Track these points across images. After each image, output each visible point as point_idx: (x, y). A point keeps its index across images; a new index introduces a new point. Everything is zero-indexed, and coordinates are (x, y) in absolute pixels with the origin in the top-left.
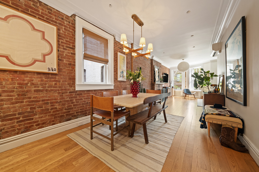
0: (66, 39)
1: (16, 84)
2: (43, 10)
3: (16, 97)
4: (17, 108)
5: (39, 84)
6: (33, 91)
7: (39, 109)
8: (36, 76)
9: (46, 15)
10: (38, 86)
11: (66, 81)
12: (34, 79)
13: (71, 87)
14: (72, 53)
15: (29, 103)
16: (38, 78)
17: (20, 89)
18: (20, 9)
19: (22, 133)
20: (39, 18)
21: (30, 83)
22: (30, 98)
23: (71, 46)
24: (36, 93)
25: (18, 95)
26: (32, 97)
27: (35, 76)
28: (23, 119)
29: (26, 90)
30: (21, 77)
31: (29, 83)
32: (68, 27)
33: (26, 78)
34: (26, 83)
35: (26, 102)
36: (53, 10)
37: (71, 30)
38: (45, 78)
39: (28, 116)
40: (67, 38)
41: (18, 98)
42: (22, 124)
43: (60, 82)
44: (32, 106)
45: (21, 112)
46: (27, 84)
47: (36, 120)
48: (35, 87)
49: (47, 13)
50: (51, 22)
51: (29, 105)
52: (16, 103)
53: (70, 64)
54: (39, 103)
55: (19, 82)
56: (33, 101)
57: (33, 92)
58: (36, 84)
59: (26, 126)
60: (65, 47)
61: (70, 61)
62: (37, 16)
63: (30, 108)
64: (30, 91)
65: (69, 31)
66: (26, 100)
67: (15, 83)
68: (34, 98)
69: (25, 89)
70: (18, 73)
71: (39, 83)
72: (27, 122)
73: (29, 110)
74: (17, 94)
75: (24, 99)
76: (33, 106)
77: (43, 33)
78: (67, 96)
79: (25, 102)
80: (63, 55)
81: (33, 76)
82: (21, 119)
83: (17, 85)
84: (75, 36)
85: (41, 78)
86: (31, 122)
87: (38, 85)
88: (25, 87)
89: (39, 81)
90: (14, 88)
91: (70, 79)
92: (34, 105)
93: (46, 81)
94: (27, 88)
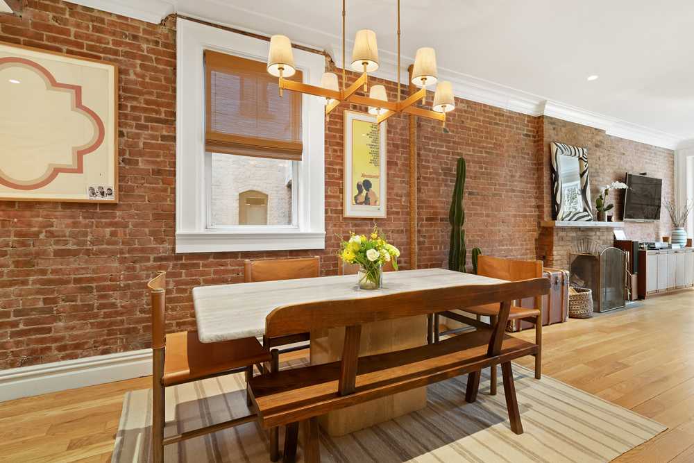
0: (147, 97)
1: (12, 234)
2: (78, 26)
3: (12, 267)
4: (13, 297)
5: (67, 234)
6: (52, 254)
7: (67, 303)
8: (60, 212)
9: (88, 37)
10: (65, 240)
11: (144, 225)
12: (54, 220)
13: (163, 241)
14: (163, 138)
15: (42, 287)
16: (64, 217)
17: (21, 249)
18: (22, 39)
19: (23, 364)
20: (70, 53)
21: (44, 231)
22: (43, 272)
23: (163, 116)
24: (59, 260)
25: (17, 264)
26: (50, 268)
27: (57, 213)
28: (25, 328)
29: (34, 252)
30: (23, 217)
31: (42, 232)
32: (154, 57)
33: (36, 219)
34: (34, 231)
35: (34, 282)
36: (106, 18)
37: (161, 67)
38: (84, 218)
39: (37, 322)
40: (151, 94)
41: (14, 271)
42: (22, 342)
43: (125, 227)
44: (48, 294)
45: (21, 308)
46: (37, 234)
47: (58, 334)
48: (57, 243)
49: (90, 32)
50: (102, 55)
51: (42, 291)
52: (12, 284)
53: (158, 172)
54: (66, 288)
55: (18, 229)
56: (50, 282)
57: (52, 257)
58: (60, 234)
59: (32, 349)
60: (143, 122)
61: (157, 162)
62: (65, 48)
63: (44, 299)
64: (44, 252)
65: (156, 70)
66: (35, 277)
67: (10, 231)
68: (54, 272)
69: (32, 247)
70: (17, 207)
71: (68, 231)
72: (34, 337)
73: (41, 304)
74: (14, 262)
75: (28, 275)
76: (51, 294)
77: (78, 90)
78: (147, 269)
79: (30, 283)
80: (136, 144)
81: (54, 213)
82: (21, 327)
83: (13, 238)
84: (174, 82)
85: (72, 217)
86: (45, 338)
87: (64, 238)
88: (32, 243)
89: (67, 226)
90: (7, 245)
91: (158, 217)
92: (53, 291)
93: (86, 226)
94: (37, 244)
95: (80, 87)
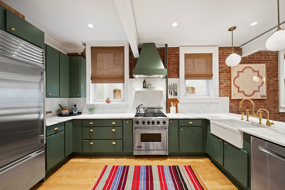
0: (271, 70)
2: (257, 56)
9: (259, 58)
11: (271, 104)
13: (275, 109)
14: (276, 81)
18: (247, 62)
20: (255, 63)
23: (275, 75)
30: (247, 103)
31: (250, 106)
32: (273, 59)
33: (249, 103)
36: (262, 52)
37: (274, 62)
38: (259, 103)
40: (272, 69)
43: (267, 105)
49: (259, 57)
50: (261, 62)
53: (274, 90)
55: (246, 106)
60: (270, 77)
61: (274, 88)
62: (254, 62)
65: (273, 63)
71: (255, 106)
78: (272, 116)
80: (269, 83)
84: (278, 65)
85: (256, 103)
90: (245, 109)
91: (274, 102)
93: (259, 105)
94: (250, 109)
95: (259, 71)
